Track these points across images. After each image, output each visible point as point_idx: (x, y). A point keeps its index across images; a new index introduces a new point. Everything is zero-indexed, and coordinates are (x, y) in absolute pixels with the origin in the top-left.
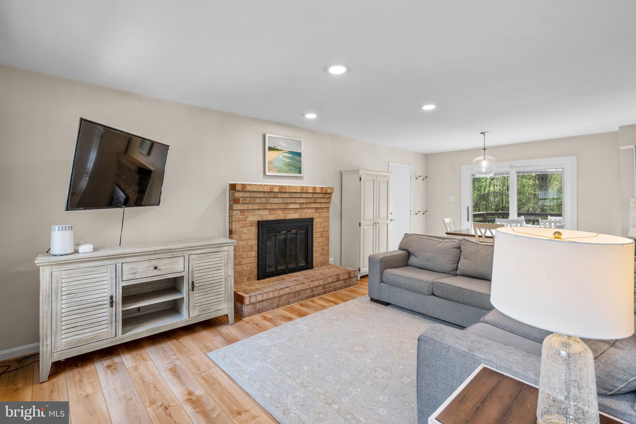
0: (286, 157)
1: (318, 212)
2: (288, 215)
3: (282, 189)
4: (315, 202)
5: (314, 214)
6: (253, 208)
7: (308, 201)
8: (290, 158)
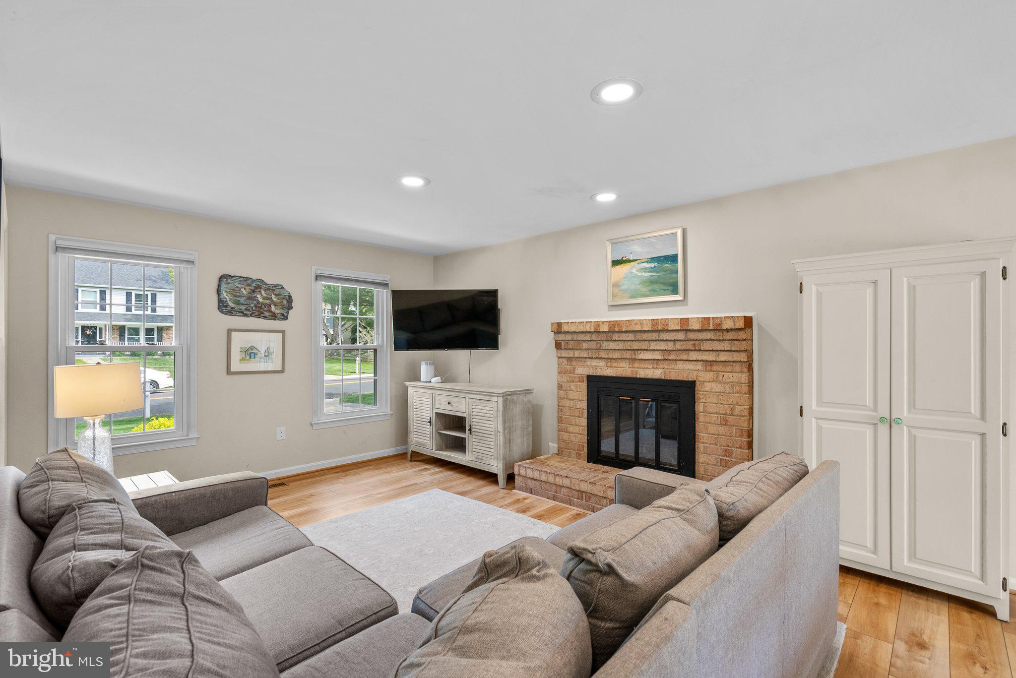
0: (646, 270)
1: (711, 371)
2: (641, 370)
3: (615, 327)
4: (697, 348)
5: (702, 374)
6: (580, 356)
7: (679, 346)
8: (652, 270)
